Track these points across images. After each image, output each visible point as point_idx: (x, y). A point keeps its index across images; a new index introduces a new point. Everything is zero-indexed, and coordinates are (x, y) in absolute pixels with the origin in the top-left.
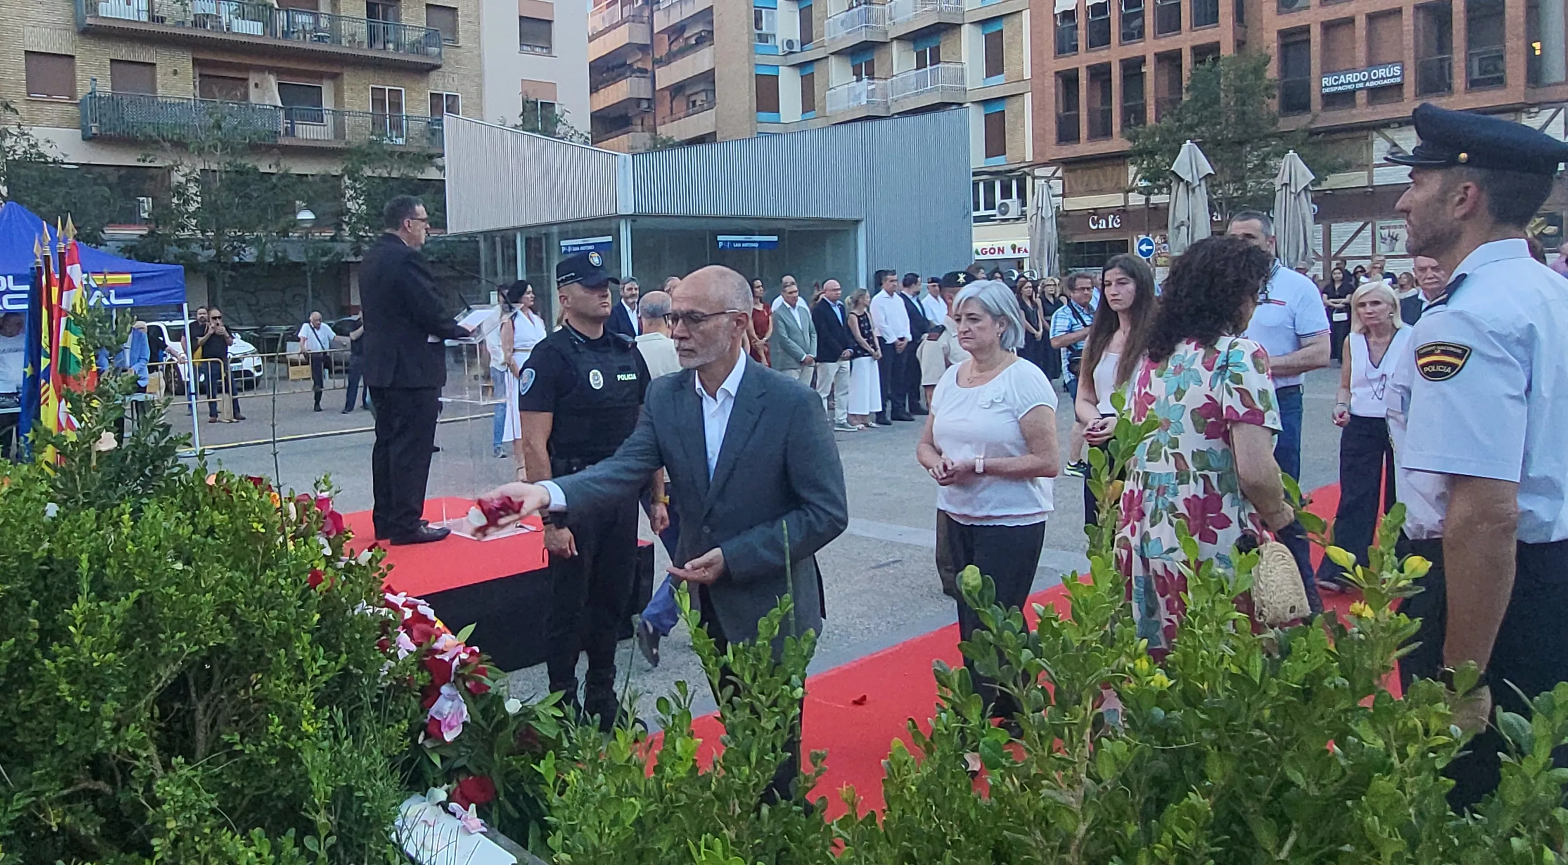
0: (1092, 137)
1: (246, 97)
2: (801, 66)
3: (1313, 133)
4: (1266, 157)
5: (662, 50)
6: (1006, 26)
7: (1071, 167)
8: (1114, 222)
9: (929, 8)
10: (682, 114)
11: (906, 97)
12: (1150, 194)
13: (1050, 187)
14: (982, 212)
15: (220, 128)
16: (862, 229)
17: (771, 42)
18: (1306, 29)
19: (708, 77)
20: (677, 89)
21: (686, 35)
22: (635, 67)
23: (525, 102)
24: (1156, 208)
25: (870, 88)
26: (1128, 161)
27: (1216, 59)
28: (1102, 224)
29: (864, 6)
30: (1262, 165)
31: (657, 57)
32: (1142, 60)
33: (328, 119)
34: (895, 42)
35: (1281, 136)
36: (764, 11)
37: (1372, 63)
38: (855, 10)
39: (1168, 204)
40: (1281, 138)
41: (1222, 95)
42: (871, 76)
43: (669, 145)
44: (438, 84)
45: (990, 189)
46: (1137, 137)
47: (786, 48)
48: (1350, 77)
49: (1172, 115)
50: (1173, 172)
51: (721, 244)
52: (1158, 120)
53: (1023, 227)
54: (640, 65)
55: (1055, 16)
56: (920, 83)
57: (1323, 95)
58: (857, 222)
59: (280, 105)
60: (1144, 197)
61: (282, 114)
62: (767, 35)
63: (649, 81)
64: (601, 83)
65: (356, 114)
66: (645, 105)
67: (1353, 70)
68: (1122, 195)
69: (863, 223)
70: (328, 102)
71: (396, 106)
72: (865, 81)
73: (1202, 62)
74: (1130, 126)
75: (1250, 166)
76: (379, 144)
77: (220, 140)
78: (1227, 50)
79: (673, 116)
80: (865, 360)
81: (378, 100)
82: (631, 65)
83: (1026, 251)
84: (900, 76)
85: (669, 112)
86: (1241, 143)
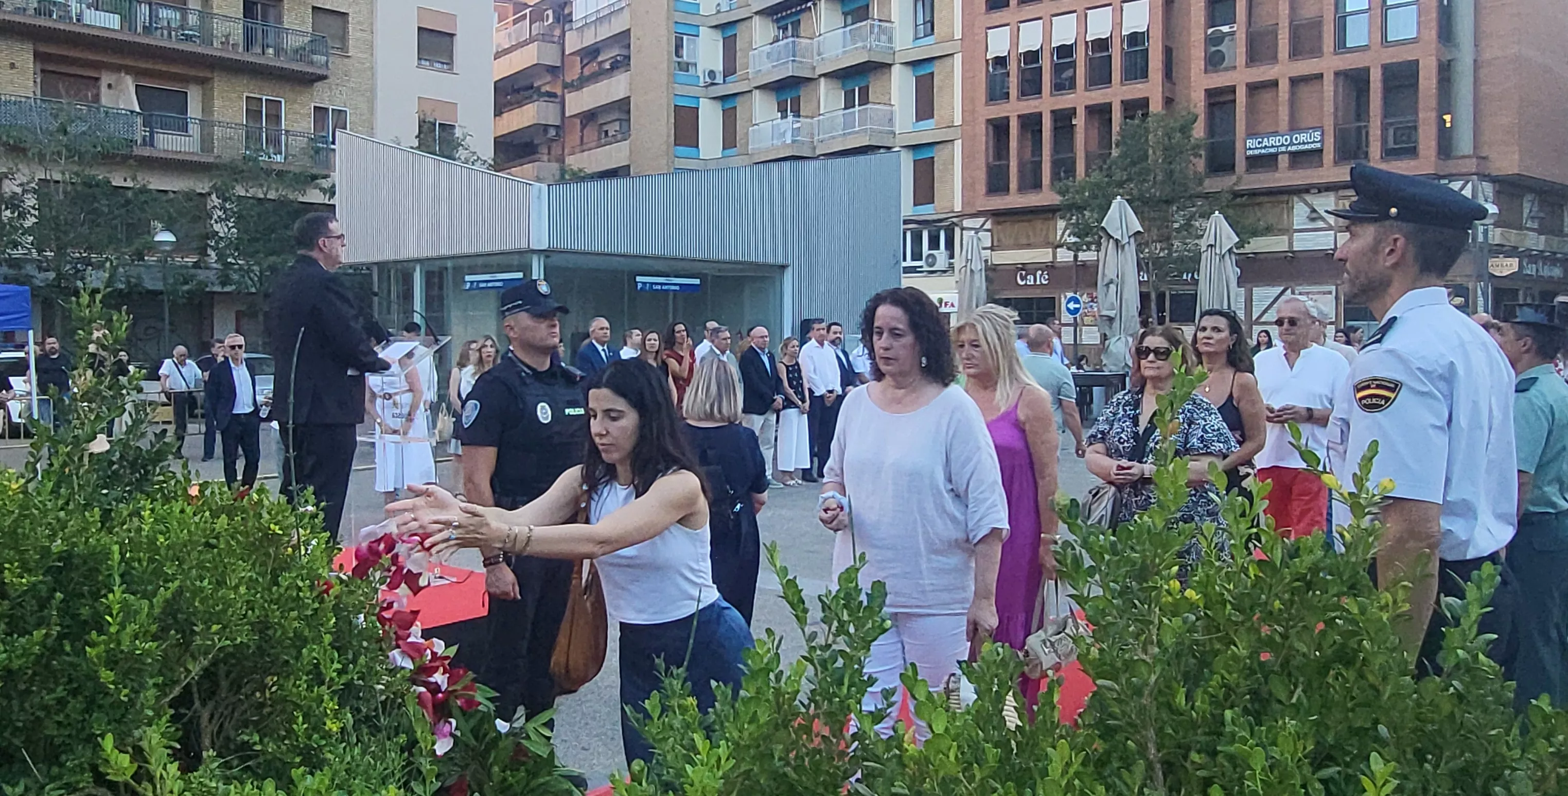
0: (1021, 189)
1: (97, 98)
2: (723, 98)
3: (1237, 195)
4: (1192, 217)
5: (572, 74)
6: (937, 68)
7: (1002, 219)
8: (1042, 279)
9: (860, 44)
10: (593, 144)
11: (833, 138)
12: (1078, 250)
13: (979, 239)
14: (909, 263)
15: (65, 133)
16: (788, 276)
17: (692, 70)
18: (1232, 90)
19: (623, 105)
20: (589, 117)
21: (600, 59)
22: (543, 90)
23: (422, 123)
24: (1084, 265)
25: (796, 126)
26: (1058, 214)
27: (1145, 115)
28: (1030, 280)
29: (791, 39)
30: (1188, 226)
31: (568, 80)
32: (1073, 111)
33: (194, 129)
34: (822, 80)
35: (1206, 196)
36: (685, 37)
37: (1294, 128)
38: (781, 43)
39: (1098, 260)
40: (1207, 198)
41: (1151, 152)
42: (797, 114)
43: (580, 177)
44: (322, 96)
45: (917, 239)
46: (1067, 191)
47: (708, 79)
48: (1273, 141)
49: (1101, 169)
50: (1103, 228)
51: (640, 286)
52: (1087, 174)
53: (950, 281)
54: (547, 88)
55: (987, 61)
56: (848, 123)
57: (1248, 158)
58: (783, 267)
59: (138, 110)
60: (1072, 253)
61: (139, 120)
62: (688, 64)
63: (558, 107)
64: (505, 106)
65: (228, 125)
66: (552, 132)
67: (1275, 133)
68: (1050, 250)
69: (790, 269)
70: (194, 109)
71: (275, 118)
72: (790, 118)
73: (1132, 118)
74: (1060, 180)
75: (1176, 225)
76: (255, 160)
77: (66, 146)
78: (1156, 106)
79: (583, 146)
80: (792, 411)
81: (253, 113)
82: (539, 88)
83: (952, 305)
84: (828, 115)
85: (578, 142)
86: (1168, 202)
